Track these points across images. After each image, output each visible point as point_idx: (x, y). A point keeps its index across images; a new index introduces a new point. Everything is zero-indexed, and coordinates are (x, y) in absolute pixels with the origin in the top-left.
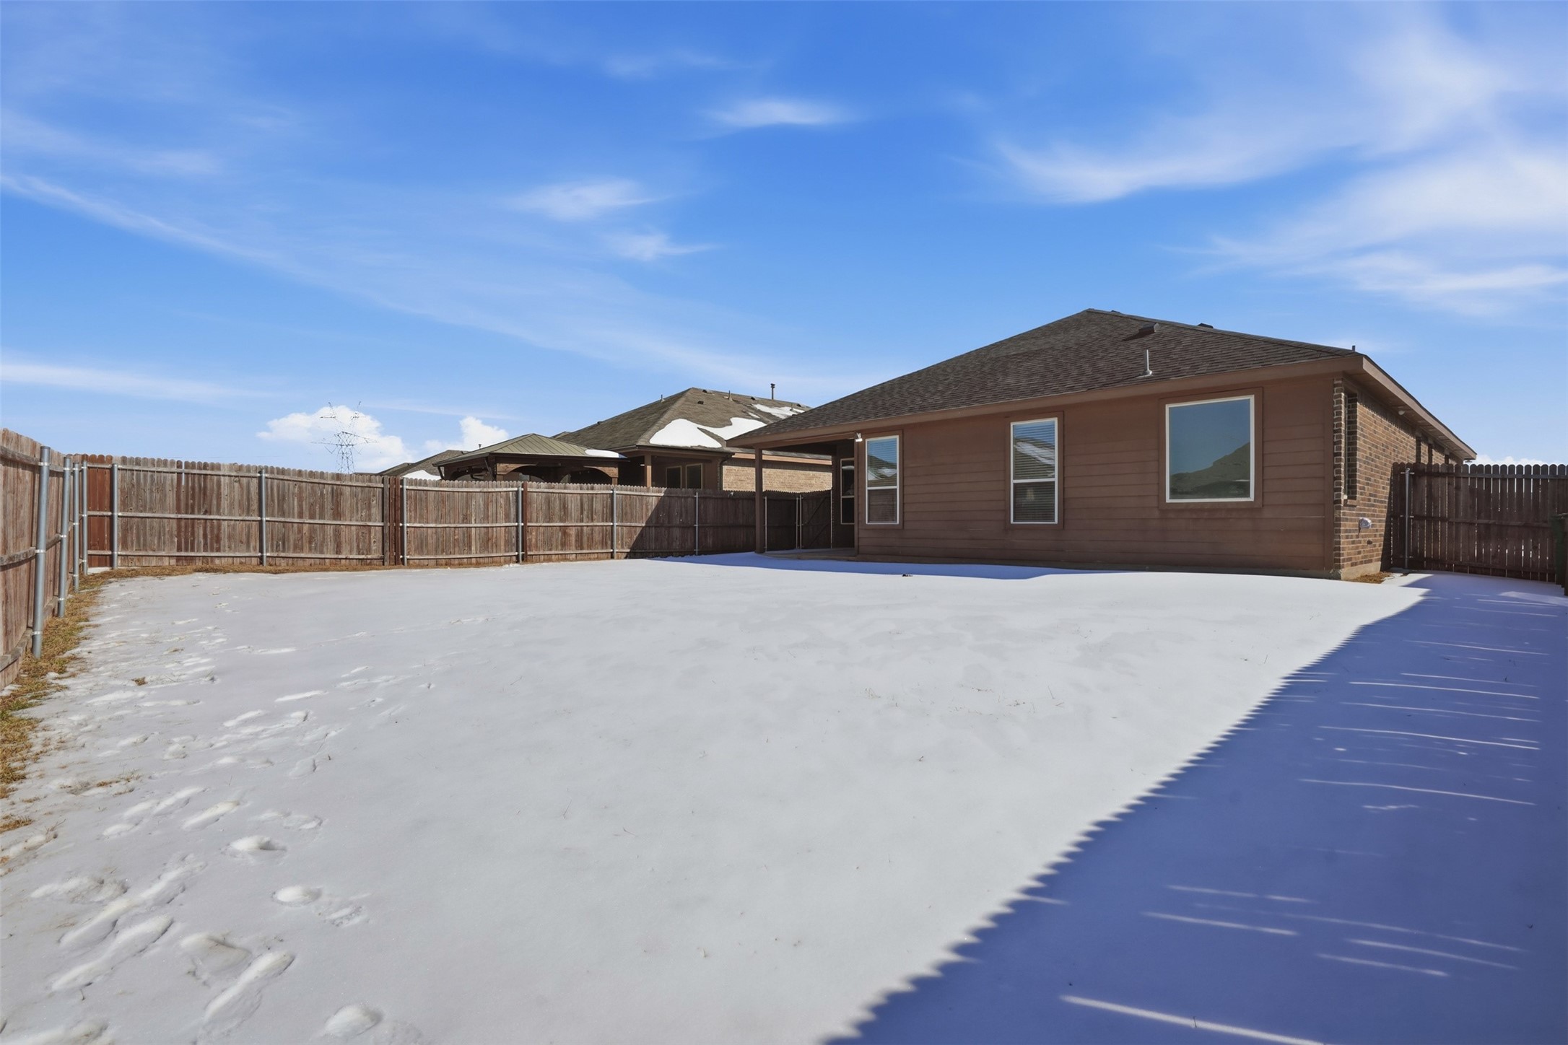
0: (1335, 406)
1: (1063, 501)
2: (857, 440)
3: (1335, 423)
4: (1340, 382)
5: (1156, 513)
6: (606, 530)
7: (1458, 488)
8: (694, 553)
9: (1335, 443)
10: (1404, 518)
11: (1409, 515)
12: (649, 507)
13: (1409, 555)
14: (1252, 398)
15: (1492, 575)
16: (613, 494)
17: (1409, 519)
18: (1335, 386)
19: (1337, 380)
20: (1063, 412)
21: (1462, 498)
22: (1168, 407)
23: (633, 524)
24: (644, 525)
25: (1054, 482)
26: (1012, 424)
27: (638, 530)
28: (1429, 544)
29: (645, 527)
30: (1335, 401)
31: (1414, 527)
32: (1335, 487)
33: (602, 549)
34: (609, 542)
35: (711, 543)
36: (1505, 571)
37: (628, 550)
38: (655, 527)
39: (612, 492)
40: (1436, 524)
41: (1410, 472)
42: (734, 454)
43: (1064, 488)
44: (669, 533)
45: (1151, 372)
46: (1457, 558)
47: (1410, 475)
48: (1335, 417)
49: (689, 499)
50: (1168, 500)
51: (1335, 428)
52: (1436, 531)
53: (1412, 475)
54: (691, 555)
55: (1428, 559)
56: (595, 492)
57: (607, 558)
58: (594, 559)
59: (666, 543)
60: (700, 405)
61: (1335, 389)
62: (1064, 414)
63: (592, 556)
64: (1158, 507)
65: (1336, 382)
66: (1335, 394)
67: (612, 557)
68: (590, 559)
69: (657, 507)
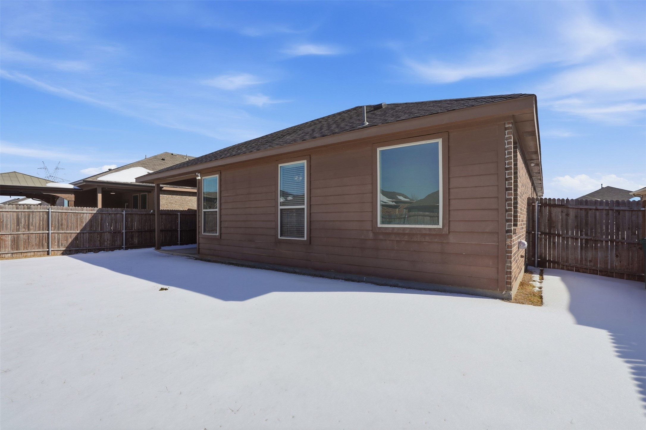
0: (507, 146)
1: (310, 222)
2: (197, 178)
3: (507, 162)
4: (511, 125)
5: (371, 235)
6: (43, 237)
7: (567, 215)
8: (123, 248)
9: (507, 179)
10: (535, 234)
11: (538, 232)
12: (84, 220)
13: (538, 258)
14: (440, 141)
15: (590, 273)
16: (49, 212)
17: (538, 234)
18: (506, 129)
19: (509, 123)
20: (310, 155)
21: (570, 221)
22: (379, 150)
23: (68, 232)
24: (78, 232)
25: (304, 209)
26: (280, 165)
27: (74, 236)
28: (550, 251)
29: (80, 233)
30: (506, 142)
31: (541, 240)
32: (507, 218)
33: (39, 248)
34: (46, 244)
35: (136, 242)
36: (598, 270)
37: (64, 249)
38: (89, 233)
39: (47, 210)
40: (554, 238)
41: (538, 203)
42: (163, 188)
43: (310, 213)
44: (101, 237)
45: (368, 123)
46: (567, 261)
47: (538, 206)
48: (507, 156)
49: (118, 215)
50: (379, 225)
51: (507, 166)
52: (554, 243)
53: (540, 205)
54: (119, 249)
55: (549, 261)
56: (31, 210)
57: (44, 255)
58: (31, 257)
59: (98, 243)
60: (163, 161)
61: (506, 132)
62: (310, 158)
63: (29, 254)
64: (372, 230)
65: (507, 126)
66: (507, 136)
67: (48, 254)
68: (26, 257)
69: (91, 221)
